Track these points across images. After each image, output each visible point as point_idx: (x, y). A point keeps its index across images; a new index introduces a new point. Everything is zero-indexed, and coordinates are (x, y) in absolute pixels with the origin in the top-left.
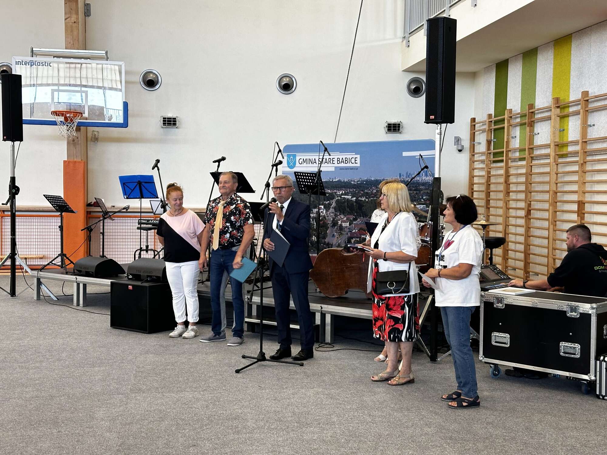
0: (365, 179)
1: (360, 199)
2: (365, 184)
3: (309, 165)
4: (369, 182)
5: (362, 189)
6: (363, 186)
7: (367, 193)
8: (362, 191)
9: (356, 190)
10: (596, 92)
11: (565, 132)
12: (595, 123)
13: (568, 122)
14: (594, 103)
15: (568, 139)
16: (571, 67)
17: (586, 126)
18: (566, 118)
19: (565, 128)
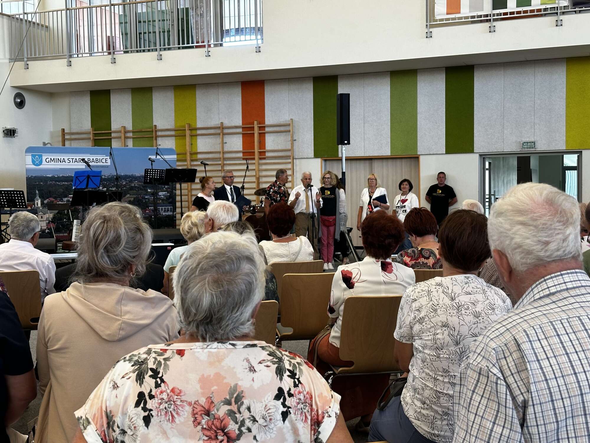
0: (115, 174)
1: (110, 189)
2: (115, 178)
3: (57, 163)
4: (119, 176)
5: (112, 182)
7: (117, 184)
8: (113, 183)
9: (107, 183)
10: (227, 123)
11: (193, 146)
12: (227, 142)
13: (196, 139)
14: (226, 130)
15: (197, 150)
16: (197, 105)
17: (223, 143)
18: (195, 137)
19: (193, 143)
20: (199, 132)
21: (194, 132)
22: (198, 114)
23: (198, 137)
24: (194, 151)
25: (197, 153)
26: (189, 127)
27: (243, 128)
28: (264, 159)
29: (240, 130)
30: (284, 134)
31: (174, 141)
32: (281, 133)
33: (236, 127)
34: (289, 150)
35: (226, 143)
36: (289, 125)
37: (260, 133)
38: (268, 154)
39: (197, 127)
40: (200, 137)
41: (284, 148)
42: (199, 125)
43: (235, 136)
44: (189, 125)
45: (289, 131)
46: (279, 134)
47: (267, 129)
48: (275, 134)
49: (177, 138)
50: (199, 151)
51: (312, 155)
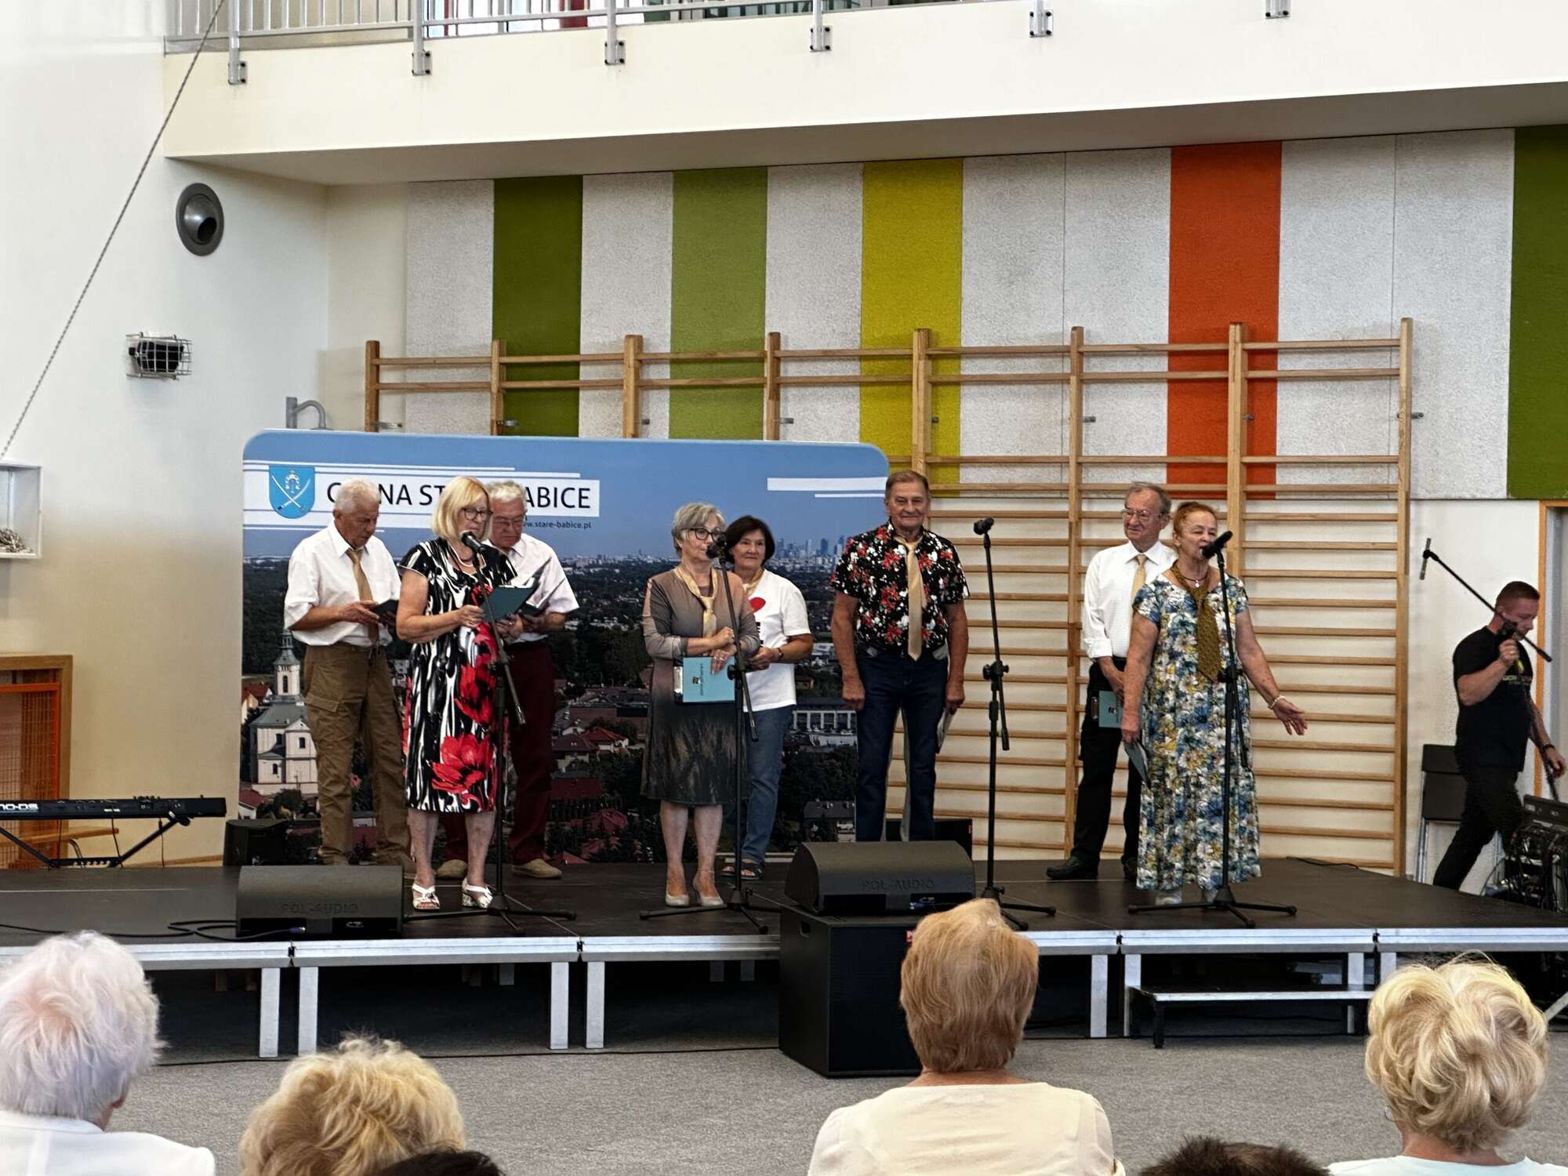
0: (621, 558)
1: (596, 623)
2: (617, 576)
4: (634, 569)
6: (611, 583)
7: (625, 605)
8: (606, 597)
10: (1099, 333)
11: (941, 427)
12: (1097, 416)
13: (957, 399)
14: (1094, 361)
15: (957, 448)
16: (965, 250)
17: (1081, 421)
18: (951, 390)
19: (941, 416)
20: (969, 368)
21: (946, 369)
22: (968, 290)
23: (965, 390)
24: (944, 452)
25: (959, 462)
26: (928, 346)
27: (1172, 354)
28: (1270, 496)
29: (1161, 365)
30: (1367, 385)
31: (855, 406)
32: (1354, 384)
33: (1143, 351)
34: (1389, 462)
35: (1093, 420)
36: (1393, 347)
37: (1251, 381)
38: (1284, 478)
39: (963, 344)
40: (974, 389)
41: (1364, 451)
42: (971, 338)
43: (1135, 388)
44: (928, 336)
45: (1394, 375)
46: (1341, 386)
47: (1285, 364)
48: (1319, 385)
49: (869, 389)
50: (966, 452)
51: (1499, 485)
